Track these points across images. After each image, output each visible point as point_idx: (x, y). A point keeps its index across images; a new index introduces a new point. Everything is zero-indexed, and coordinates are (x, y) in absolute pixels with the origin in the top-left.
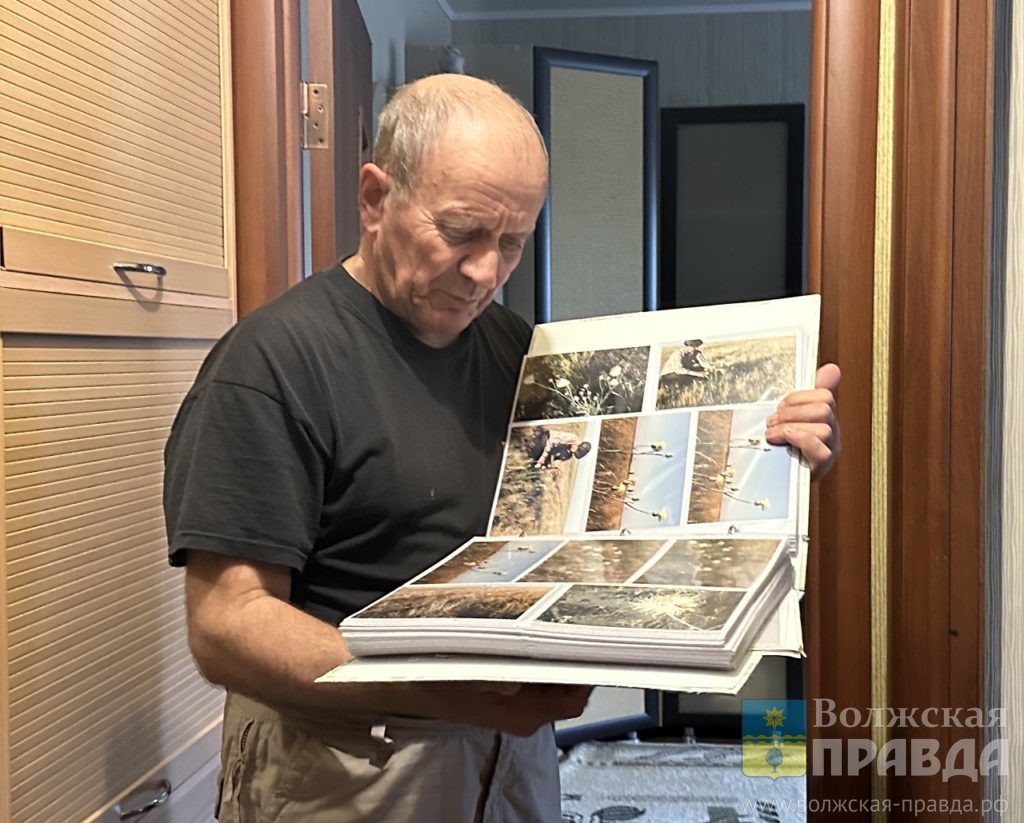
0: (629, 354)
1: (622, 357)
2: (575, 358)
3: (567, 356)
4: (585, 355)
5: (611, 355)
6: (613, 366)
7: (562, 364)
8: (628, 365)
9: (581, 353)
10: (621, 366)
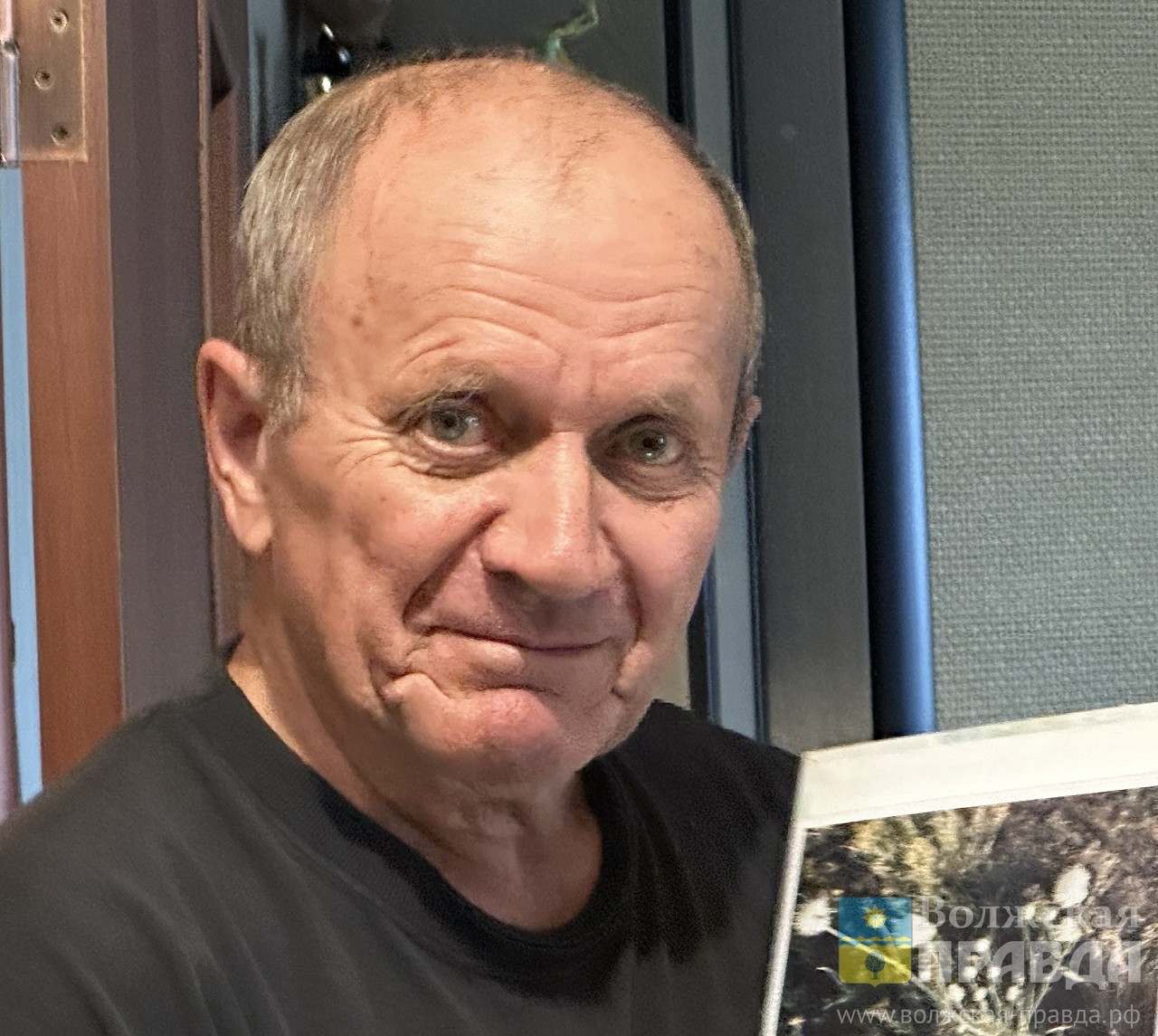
0: (1113, 818)
1: (1092, 832)
2: (948, 833)
3: (924, 824)
4: (977, 818)
5: (1056, 820)
6: (1064, 864)
7: (911, 859)
8: (1109, 862)
9: (966, 814)
10: (1090, 867)
